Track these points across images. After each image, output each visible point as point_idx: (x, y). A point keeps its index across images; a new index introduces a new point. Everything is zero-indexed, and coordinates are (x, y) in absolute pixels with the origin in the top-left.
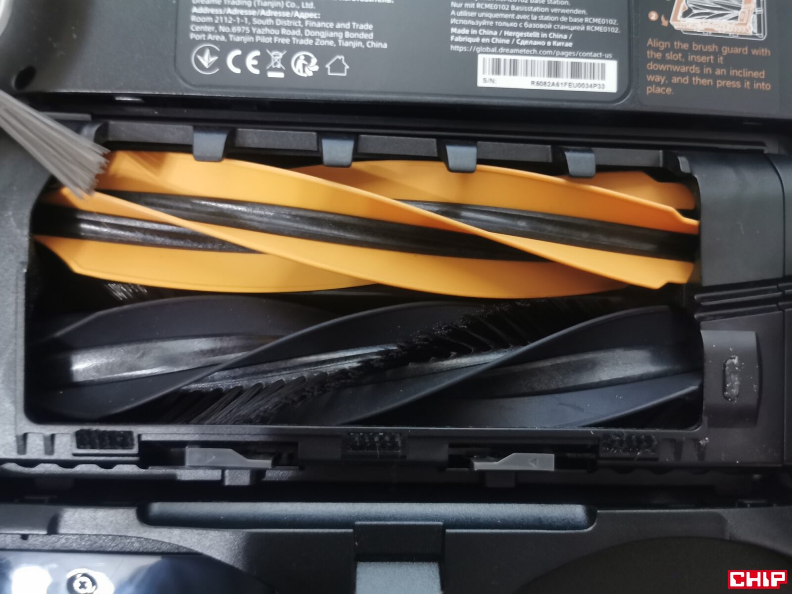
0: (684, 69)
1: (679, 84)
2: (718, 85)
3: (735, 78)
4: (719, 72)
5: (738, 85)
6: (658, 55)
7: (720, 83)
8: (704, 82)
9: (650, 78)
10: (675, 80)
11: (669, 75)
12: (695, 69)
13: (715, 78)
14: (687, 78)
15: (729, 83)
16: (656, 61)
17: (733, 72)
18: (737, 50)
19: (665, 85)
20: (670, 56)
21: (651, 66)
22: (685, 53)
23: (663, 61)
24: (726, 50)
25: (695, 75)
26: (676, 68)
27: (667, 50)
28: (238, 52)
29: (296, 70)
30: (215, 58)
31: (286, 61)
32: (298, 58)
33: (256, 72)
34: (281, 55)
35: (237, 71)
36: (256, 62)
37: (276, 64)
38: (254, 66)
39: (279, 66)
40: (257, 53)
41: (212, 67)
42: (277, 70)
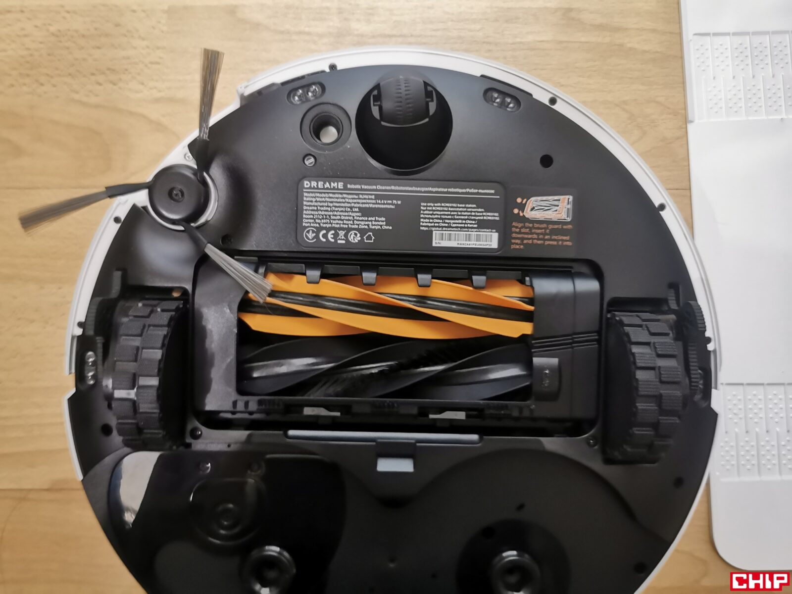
0: (530, 236)
1: (527, 244)
2: (546, 244)
3: (555, 240)
4: (547, 237)
5: (555, 243)
6: (518, 230)
7: (547, 243)
8: (539, 242)
9: (513, 241)
10: (525, 242)
11: (522, 239)
12: (535, 236)
13: (545, 240)
14: (531, 241)
15: (551, 243)
16: (516, 233)
17: (553, 237)
18: (556, 227)
19: (520, 244)
20: (523, 230)
21: (514, 235)
22: (530, 229)
23: (520, 233)
24: (551, 227)
25: (535, 239)
26: (526, 236)
27: (522, 227)
28: (324, 232)
29: (350, 240)
30: (315, 234)
31: (346, 235)
32: (351, 234)
33: (333, 240)
34: (344, 232)
35: (324, 240)
36: (332, 236)
37: (341, 237)
38: (332, 238)
39: (343, 237)
40: (333, 232)
41: (313, 239)
42: (342, 239)
